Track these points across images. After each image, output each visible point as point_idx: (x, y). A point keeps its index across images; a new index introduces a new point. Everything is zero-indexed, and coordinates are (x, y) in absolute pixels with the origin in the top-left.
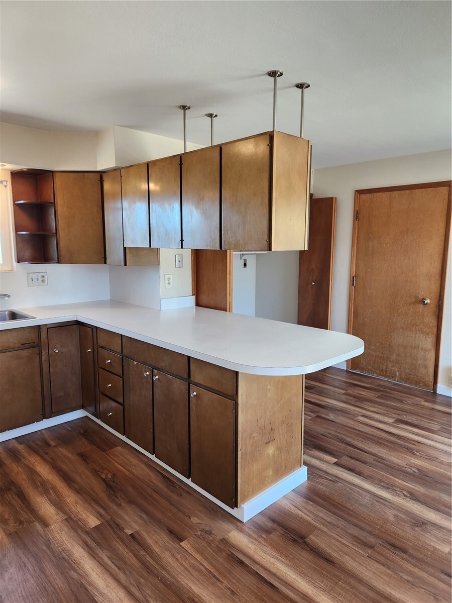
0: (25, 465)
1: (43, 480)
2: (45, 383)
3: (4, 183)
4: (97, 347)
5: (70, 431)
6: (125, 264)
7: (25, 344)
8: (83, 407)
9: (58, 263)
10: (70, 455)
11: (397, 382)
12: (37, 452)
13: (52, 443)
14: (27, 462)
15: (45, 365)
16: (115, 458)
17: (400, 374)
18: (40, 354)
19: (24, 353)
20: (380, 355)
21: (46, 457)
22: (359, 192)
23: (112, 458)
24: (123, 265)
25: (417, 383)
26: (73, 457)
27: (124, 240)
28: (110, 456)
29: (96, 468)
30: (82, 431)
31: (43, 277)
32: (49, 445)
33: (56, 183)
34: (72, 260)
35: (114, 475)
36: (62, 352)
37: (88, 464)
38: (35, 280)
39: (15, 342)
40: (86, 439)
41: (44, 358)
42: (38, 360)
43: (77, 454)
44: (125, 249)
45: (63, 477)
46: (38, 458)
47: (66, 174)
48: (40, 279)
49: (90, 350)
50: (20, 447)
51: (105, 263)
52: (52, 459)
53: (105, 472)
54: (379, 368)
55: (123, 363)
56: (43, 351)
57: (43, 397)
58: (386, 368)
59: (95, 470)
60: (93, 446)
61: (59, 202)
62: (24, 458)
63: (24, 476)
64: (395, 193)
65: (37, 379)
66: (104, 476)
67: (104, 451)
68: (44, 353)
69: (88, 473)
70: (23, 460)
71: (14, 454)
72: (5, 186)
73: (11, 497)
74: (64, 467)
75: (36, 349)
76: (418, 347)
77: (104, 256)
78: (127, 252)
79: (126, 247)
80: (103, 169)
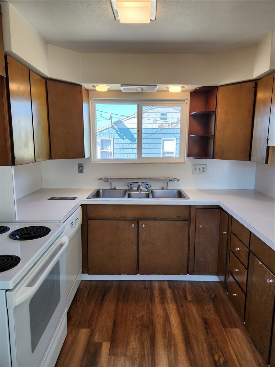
0: (165, 309)
1: (171, 333)
2: (191, 248)
3: (186, 101)
4: (231, 233)
5: (204, 291)
6: (267, 162)
7: (180, 217)
8: (217, 274)
9: (213, 158)
10: (197, 316)
12: (176, 301)
13: (189, 298)
14: (167, 307)
15: (192, 235)
16: (232, 342)
18: (189, 226)
19: (179, 223)
21: (180, 308)
23: (229, 339)
24: (264, 163)
26: (199, 321)
27: (268, 140)
28: (228, 336)
29: (213, 344)
30: (213, 295)
31: (203, 168)
32: (186, 299)
33: (218, 95)
34: (222, 157)
35: (226, 362)
36: (205, 228)
37: (208, 334)
38: (198, 170)
39: (173, 214)
40: (214, 305)
41: (191, 230)
42: (187, 230)
43: (203, 318)
44: (268, 148)
45: (185, 338)
46: (175, 307)
47: (227, 87)
48: (202, 169)
49: (225, 233)
50: (168, 291)
51: (250, 160)
52: (184, 313)
53: (219, 353)
55: (249, 257)
56: (191, 224)
57: (188, 257)
59: (212, 345)
60: (217, 317)
61: (219, 110)
62: (167, 303)
63: (161, 320)
65: (186, 244)
66: (216, 358)
67: (225, 327)
68: (192, 226)
69: (205, 346)
70: (166, 304)
71: (163, 294)
72: (187, 103)
73: (146, 337)
74: (189, 327)
75: (187, 222)
77: (249, 154)
78: (270, 150)
79: (269, 147)
80: (258, 77)
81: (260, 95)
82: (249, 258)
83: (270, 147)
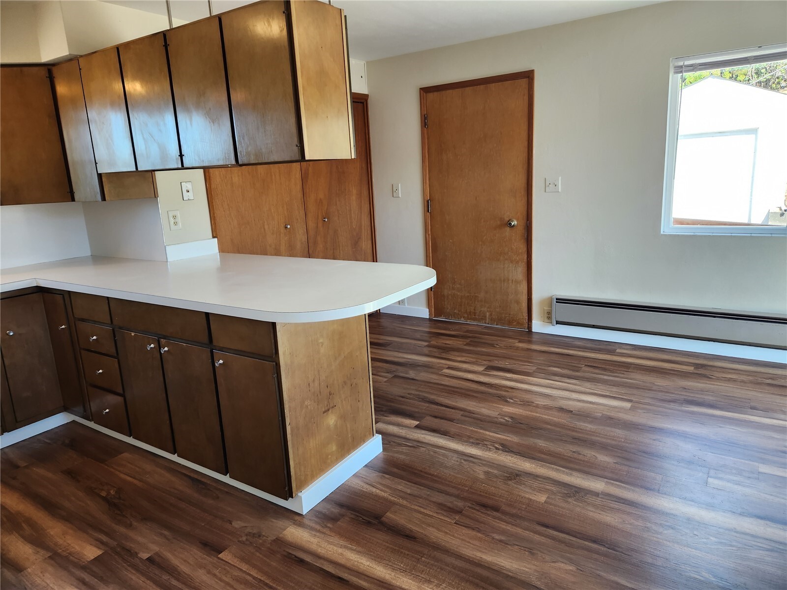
4: (74, 321)
5: (49, 444)
6: (104, 199)
8: (65, 409)
10: (50, 475)
11: (488, 325)
13: (22, 464)
16: (120, 469)
17: (491, 315)
20: (467, 294)
21: (14, 483)
22: (425, 91)
23: (115, 469)
24: (100, 200)
25: (510, 323)
26: (56, 477)
27: (96, 163)
28: (112, 467)
29: (92, 485)
30: (67, 442)
32: (18, 467)
35: (119, 490)
36: (20, 334)
37: (79, 481)
40: (74, 450)
43: (62, 472)
44: (100, 176)
49: (63, 327)
52: (23, 484)
53: (106, 488)
54: (466, 310)
58: (475, 310)
59: (91, 488)
60: (85, 458)
64: (468, 90)
66: (104, 494)
67: (103, 461)
69: (80, 493)
74: (42, 491)
76: (508, 280)
77: (69, 190)
78: (103, 180)
79: (100, 174)
80: (50, 61)
81: (62, 89)
82: (116, 338)
83: (103, 175)
